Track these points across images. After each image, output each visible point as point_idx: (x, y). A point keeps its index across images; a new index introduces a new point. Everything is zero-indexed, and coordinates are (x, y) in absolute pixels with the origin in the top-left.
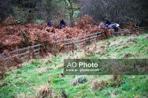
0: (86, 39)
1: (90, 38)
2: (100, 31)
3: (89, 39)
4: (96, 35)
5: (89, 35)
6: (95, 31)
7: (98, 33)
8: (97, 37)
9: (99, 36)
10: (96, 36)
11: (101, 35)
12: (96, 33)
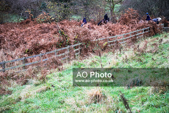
0: (131, 36)
3: (136, 36)
4: (143, 31)
5: (136, 31)
6: (142, 27)
7: (145, 29)
8: (144, 34)
11: (149, 31)
12: (143, 29)
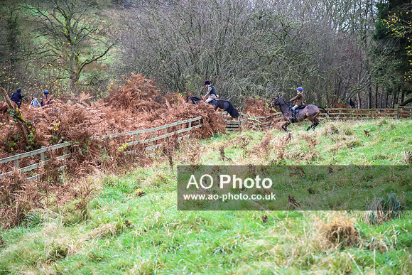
0: (168, 135)
1: (178, 132)
2: (198, 115)
3: (176, 136)
4: (190, 124)
6: (185, 116)
7: (194, 120)
8: (192, 132)
9: (196, 127)
10: (190, 128)
11: (201, 126)
